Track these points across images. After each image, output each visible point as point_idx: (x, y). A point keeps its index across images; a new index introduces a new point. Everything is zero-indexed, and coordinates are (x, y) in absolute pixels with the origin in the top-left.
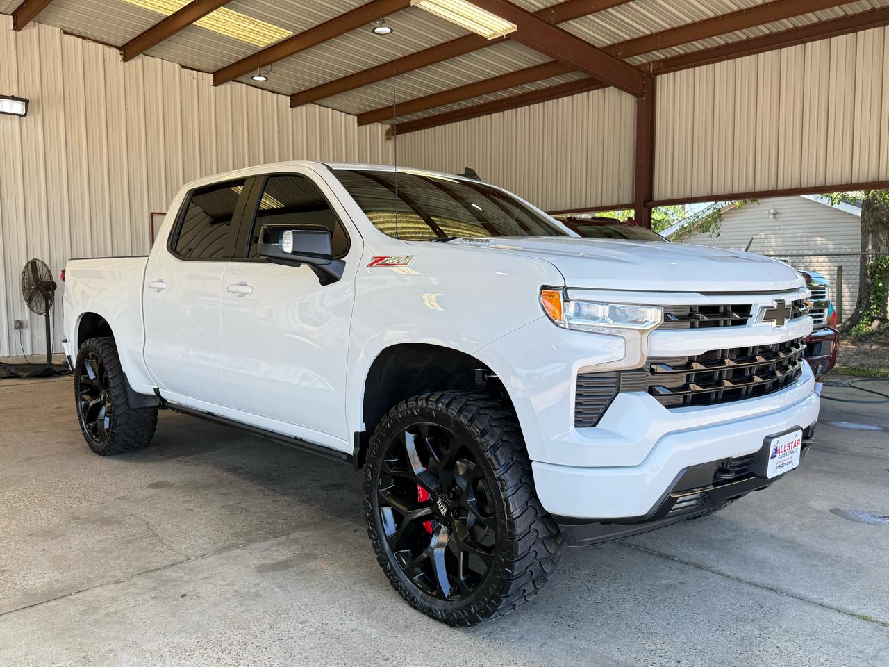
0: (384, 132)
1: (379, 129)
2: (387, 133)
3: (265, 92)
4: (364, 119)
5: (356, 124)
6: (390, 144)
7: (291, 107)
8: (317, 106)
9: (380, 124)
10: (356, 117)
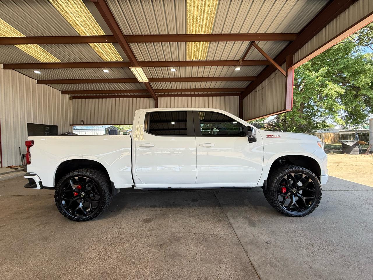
0: (69, 97)
1: (68, 96)
2: (70, 98)
3: (26, 76)
4: (63, 92)
5: (60, 94)
6: (71, 101)
7: (37, 84)
8: (47, 85)
9: (68, 95)
10: (60, 91)
